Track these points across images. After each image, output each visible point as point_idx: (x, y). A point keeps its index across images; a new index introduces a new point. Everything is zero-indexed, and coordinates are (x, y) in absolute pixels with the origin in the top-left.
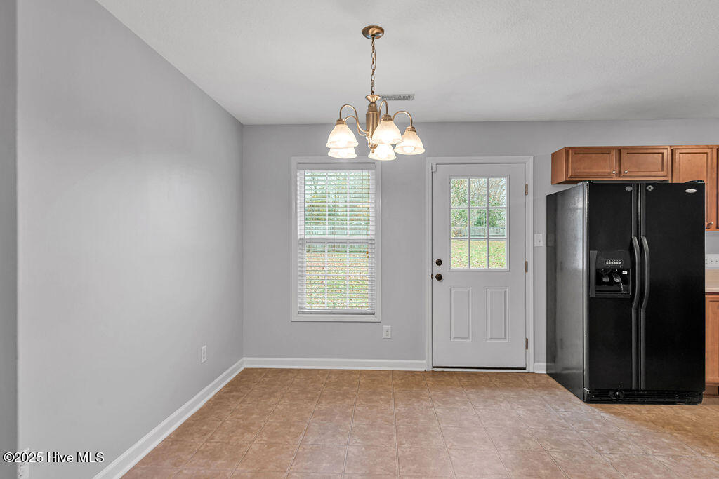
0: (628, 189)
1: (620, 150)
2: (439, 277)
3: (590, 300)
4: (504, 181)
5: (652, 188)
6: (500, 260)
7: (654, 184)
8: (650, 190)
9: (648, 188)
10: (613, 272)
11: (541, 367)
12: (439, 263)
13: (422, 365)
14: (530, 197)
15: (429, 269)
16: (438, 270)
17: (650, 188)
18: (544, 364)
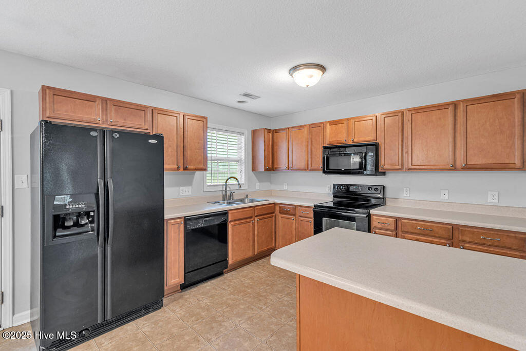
0: (93, 134)
1: (106, 101)
5: (118, 136)
7: (120, 132)
8: (116, 137)
9: (114, 135)
14: (6, 134)
17: (116, 136)
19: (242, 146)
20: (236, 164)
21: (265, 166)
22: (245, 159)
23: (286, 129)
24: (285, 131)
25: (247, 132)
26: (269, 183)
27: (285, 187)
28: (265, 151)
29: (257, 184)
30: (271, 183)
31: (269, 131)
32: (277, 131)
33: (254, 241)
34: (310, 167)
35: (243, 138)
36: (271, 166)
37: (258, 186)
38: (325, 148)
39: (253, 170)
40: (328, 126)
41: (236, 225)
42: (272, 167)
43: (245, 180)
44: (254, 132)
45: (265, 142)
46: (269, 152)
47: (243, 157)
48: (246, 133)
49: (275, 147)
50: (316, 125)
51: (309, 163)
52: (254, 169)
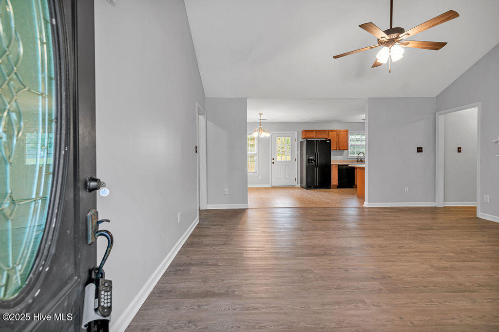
1: (316, 131)
2: (273, 163)
3: (307, 166)
4: (290, 138)
6: (289, 158)
10: (312, 160)
11: (299, 185)
12: (273, 159)
13: (270, 186)
14: (296, 142)
15: (271, 161)
16: (273, 161)
18: (300, 185)
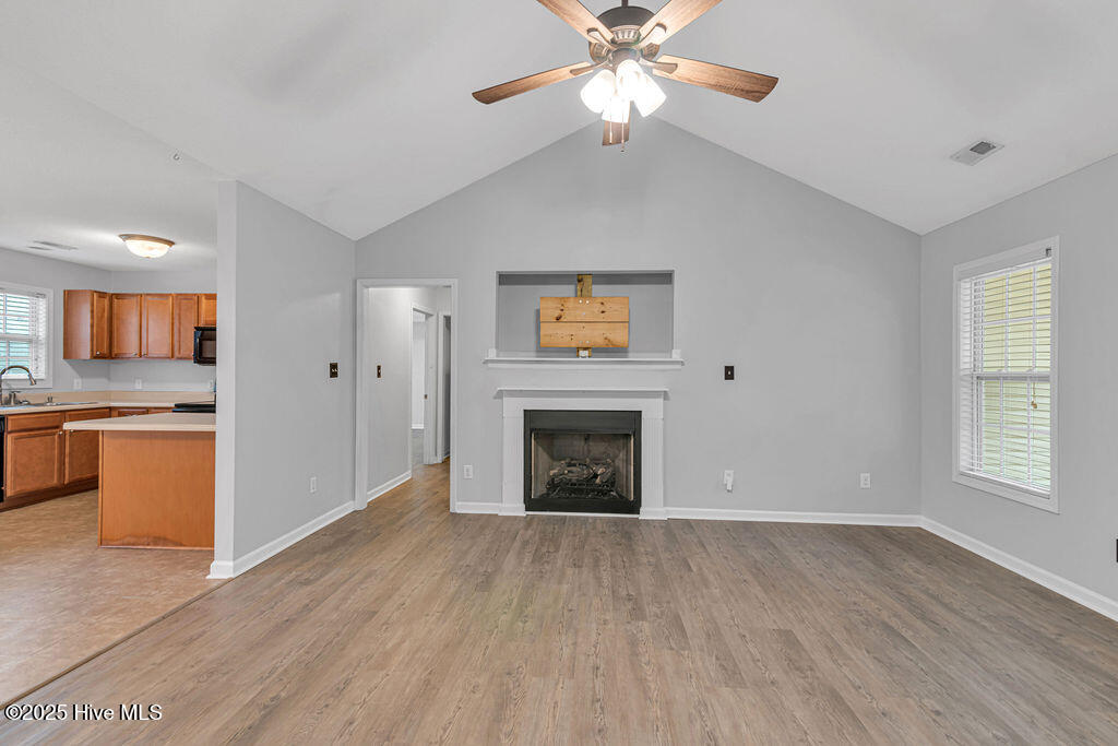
19: (40, 317)
20: (26, 346)
21: (92, 350)
22: (48, 336)
23: (137, 295)
24: (134, 300)
25: (52, 293)
26: (104, 380)
27: (138, 386)
28: (92, 326)
29: (75, 381)
30: (109, 379)
31: (102, 295)
32: (119, 296)
33: (62, 463)
34: (176, 354)
35: (42, 304)
36: (105, 351)
37: (78, 384)
38: (197, 329)
39: (67, 356)
40: (203, 299)
41: (21, 437)
42: (108, 351)
43: (47, 373)
44: (69, 296)
45: (92, 312)
46: (103, 329)
47: (42, 332)
48: (50, 293)
49: (115, 321)
50: (186, 297)
51: (176, 349)
52: (68, 354)
